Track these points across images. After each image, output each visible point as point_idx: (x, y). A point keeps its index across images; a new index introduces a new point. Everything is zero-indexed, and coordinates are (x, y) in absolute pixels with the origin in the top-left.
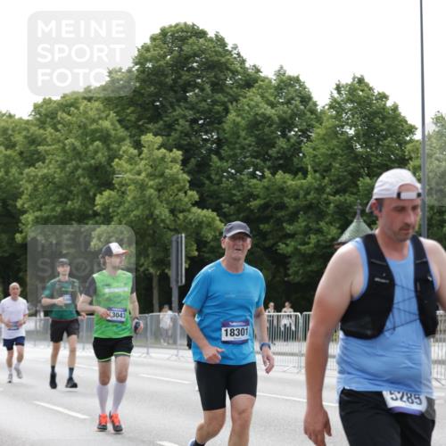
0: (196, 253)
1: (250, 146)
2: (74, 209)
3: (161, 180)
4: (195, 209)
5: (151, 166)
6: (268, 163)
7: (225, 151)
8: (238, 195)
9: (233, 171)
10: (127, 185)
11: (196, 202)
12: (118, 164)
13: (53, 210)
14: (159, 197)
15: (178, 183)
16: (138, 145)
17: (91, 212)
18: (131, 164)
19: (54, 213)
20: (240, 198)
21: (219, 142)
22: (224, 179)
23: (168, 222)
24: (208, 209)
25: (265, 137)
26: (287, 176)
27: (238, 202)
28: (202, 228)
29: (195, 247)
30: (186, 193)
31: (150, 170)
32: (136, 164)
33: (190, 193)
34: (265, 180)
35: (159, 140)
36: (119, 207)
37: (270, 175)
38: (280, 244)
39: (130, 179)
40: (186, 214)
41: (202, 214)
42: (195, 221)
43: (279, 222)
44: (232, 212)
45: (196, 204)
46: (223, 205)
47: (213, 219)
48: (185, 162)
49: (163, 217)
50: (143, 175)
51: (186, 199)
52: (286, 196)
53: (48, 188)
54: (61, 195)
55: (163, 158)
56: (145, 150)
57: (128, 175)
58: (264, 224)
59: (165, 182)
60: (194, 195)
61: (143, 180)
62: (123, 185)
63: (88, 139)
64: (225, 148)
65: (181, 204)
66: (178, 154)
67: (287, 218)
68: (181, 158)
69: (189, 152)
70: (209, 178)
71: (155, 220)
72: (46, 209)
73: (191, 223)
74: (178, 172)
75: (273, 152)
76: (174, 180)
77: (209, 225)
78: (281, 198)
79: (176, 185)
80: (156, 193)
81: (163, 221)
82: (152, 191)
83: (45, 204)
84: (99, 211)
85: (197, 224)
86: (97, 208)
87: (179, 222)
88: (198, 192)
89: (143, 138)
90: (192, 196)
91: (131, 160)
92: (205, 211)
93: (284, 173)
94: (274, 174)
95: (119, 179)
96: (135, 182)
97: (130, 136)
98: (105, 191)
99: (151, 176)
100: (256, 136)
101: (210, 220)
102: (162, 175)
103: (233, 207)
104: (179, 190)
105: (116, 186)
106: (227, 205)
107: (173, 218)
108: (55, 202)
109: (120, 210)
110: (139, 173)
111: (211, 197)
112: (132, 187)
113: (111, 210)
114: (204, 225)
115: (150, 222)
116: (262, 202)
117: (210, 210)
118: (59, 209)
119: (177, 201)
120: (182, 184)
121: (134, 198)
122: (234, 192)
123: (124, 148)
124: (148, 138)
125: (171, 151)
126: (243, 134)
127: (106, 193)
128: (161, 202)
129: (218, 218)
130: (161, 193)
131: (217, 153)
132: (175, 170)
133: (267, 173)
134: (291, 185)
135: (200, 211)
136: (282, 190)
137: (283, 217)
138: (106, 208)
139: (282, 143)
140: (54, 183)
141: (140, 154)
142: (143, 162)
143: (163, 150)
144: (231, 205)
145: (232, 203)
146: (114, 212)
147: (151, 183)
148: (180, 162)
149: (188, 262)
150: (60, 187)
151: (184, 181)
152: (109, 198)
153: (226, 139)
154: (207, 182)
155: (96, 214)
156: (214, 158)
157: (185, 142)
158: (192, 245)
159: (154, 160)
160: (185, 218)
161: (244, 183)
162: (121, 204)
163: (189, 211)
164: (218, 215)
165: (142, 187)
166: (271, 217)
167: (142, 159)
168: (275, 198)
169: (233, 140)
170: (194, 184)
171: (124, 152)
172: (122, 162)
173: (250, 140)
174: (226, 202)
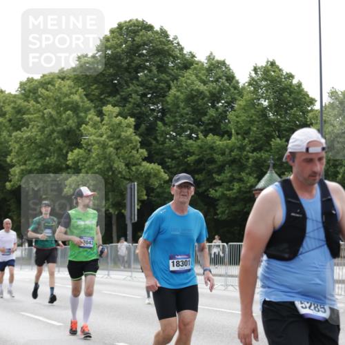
0: (146, 198)
1: (187, 114)
2: (51, 163)
3: (118, 141)
4: (144, 163)
5: (111, 130)
6: (202, 128)
7: (168, 118)
8: (178, 153)
9: (174, 134)
10: (92, 145)
11: (145, 157)
12: (85, 129)
13: (35, 164)
14: (117, 154)
15: (132, 143)
16: (100, 114)
17: (64, 166)
18: (95, 129)
19: (35, 167)
20: (180, 155)
21: (163, 111)
22: (167, 140)
23: (124, 173)
24: (155, 163)
25: (199, 108)
26: (216, 137)
27: (178, 158)
28: (150, 178)
29: (145, 192)
30: (137, 151)
31: (110, 133)
32: (99, 128)
33: (141, 151)
34: (199, 141)
35: (117, 109)
36: (86, 162)
37: (203, 137)
38: (211, 190)
39: (94, 140)
40: (138, 167)
41: (151, 167)
42: (144, 173)
43: (210, 173)
44: (173, 165)
45: (145, 159)
46: (167, 160)
47: (159, 171)
48: (137, 127)
49: (120, 170)
50: (105, 136)
51: (138, 156)
52: (216, 153)
53: (31, 147)
54: (41, 152)
55: (120, 124)
56: (106, 118)
57: (93, 137)
58: (198, 174)
59: (121, 143)
60: (144, 152)
61: (104, 141)
62: (89, 145)
63: (62, 109)
64: (168, 116)
65: (134, 159)
66: (131, 120)
67: (216, 170)
68: (134, 123)
69: (140, 118)
70: (155, 139)
71: (113, 172)
72: (30, 164)
73: (142, 174)
74: (131, 134)
75: (205, 119)
76: (129, 141)
77: (156, 175)
78: (212, 154)
79: (130, 145)
80: (114, 151)
81: (120, 172)
82: (112, 149)
83: (29, 160)
84: (70, 165)
85: (146, 175)
86: (69, 163)
87: (133, 173)
88: (147, 150)
89: (104, 108)
90: (142, 153)
91: (95, 126)
92: (153, 164)
93: (214, 135)
94: (206, 136)
95: (86, 140)
96: (98, 143)
97: (95, 107)
98: (75, 149)
99: (111, 137)
100: (192, 107)
101: (156, 171)
102: (119, 137)
103: (174, 162)
104: (133, 149)
105: (84, 145)
106: (170, 160)
107: (128, 170)
108: (36, 158)
109: (86, 164)
110: (101, 136)
111: (157, 154)
112: (96, 146)
113: (80, 164)
114: (152, 176)
115: (110, 173)
116: (197, 157)
117: (156, 164)
118: (39, 164)
119: (131, 157)
120: (134, 144)
121: (98, 155)
122: (175, 150)
123: (89, 116)
124: (108, 108)
125: (126, 118)
126: (182, 105)
127: (76, 151)
128: (119, 158)
129: (162, 170)
130: (119, 151)
131: (162, 119)
132: (129, 133)
133: (201, 135)
134: (219, 145)
135: (148, 164)
136: (212, 148)
137: (213, 169)
138: (76, 163)
139: (212, 112)
140: (36, 143)
141: (102, 120)
142: (105, 127)
143: (119, 118)
144: (172, 160)
145: (173, 158)
146: (82, 165)
147: (111, 143)
148: (133, 127)
149: (140, 204)
150: (40, 147)
151: (136, 141)
152: (78, 155)
153: (169, 109)
154: (154, 142)
155: (68, 167)
156: (160, 123)
157: (137, 111)
158: (142, 191)
159: (113, 126)
160: (137, 170)
161: (183, 143)
162: (87, 159)
163: (140, 164)
164: (163, 168)
165: (104, 146)
166: (204, 169)
167: (104, 125)
168: (207, 154)
169: (174, 110)
170: (144, 144)
171: (90, 119)
172: (88, 127)
173: (188, 110)
174: (169, 158)
